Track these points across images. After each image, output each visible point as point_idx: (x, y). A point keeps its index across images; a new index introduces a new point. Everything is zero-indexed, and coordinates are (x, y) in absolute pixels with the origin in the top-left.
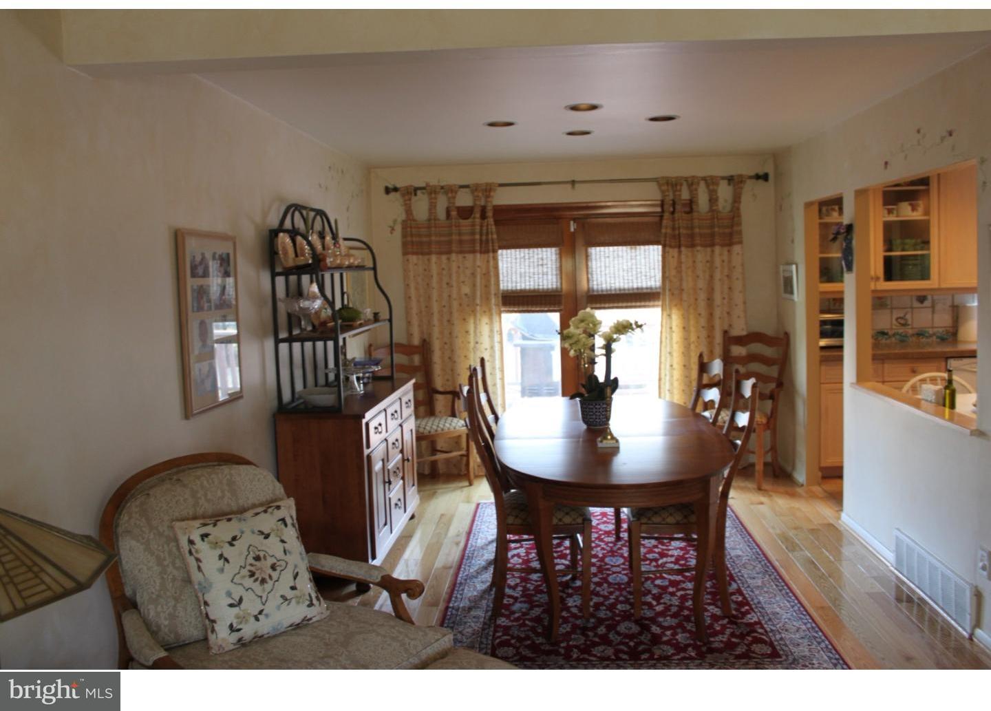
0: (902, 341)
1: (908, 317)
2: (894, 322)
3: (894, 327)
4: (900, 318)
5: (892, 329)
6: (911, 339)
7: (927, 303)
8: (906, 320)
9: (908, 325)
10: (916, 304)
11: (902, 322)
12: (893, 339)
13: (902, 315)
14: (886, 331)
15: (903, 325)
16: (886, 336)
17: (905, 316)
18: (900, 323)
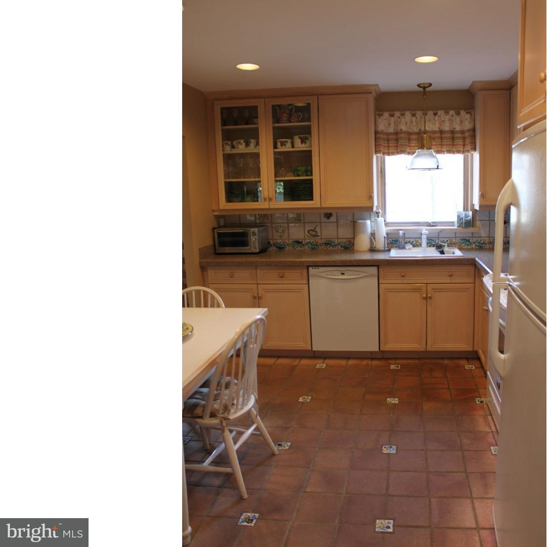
0: (313, 249)
1: (318, 229)
2: (307, 233)
3: (306, 237)
4: (312, 230)
5: (305, 239)
6: (320, 247)
7: (333, 219)
8: (316, 232)
9: (319, 236)
10: (324, 219)
11: (313, 233)
12: (307, 247)
13: (313, 228)
14: (300, 241)
15: (314, 236)
16: (300, 245)
17: (315, 229)
18: (312, 235)
